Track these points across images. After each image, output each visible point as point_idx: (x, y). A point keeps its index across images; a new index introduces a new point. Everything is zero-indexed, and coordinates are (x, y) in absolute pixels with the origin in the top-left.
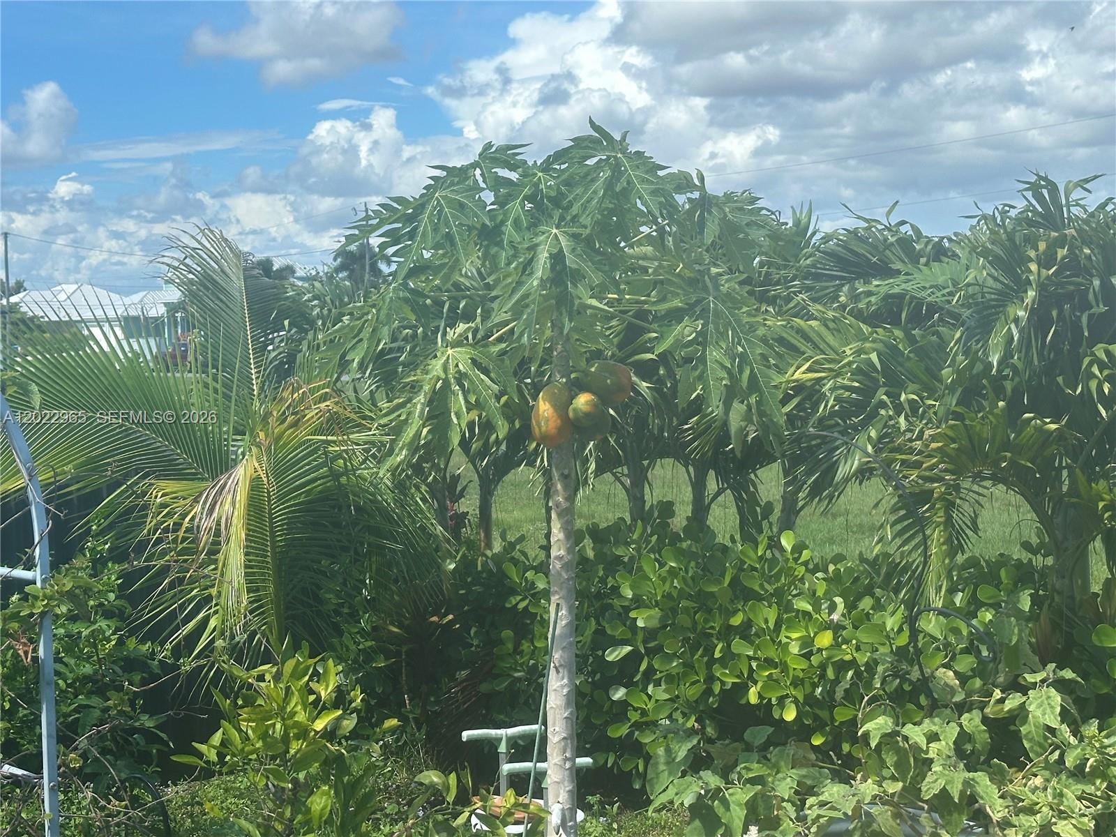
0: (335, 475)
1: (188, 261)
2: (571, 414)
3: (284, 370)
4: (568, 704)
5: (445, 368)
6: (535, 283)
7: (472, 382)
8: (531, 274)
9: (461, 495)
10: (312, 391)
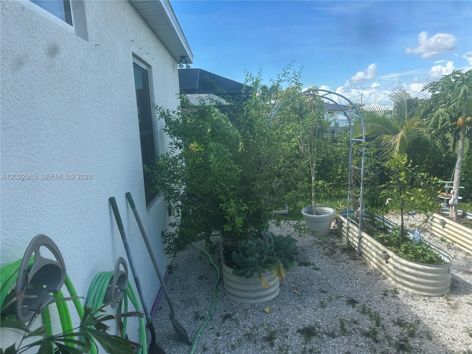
0: (419, 135)
1: (396, 96)
2: (466, 121)
3: (411, 116)
4: (459, 175)
5: (439, 112)
6: (460, 96)
7: (444, 115)
8: (459, 94)
9: (449, 142)
10: (416, 119)
